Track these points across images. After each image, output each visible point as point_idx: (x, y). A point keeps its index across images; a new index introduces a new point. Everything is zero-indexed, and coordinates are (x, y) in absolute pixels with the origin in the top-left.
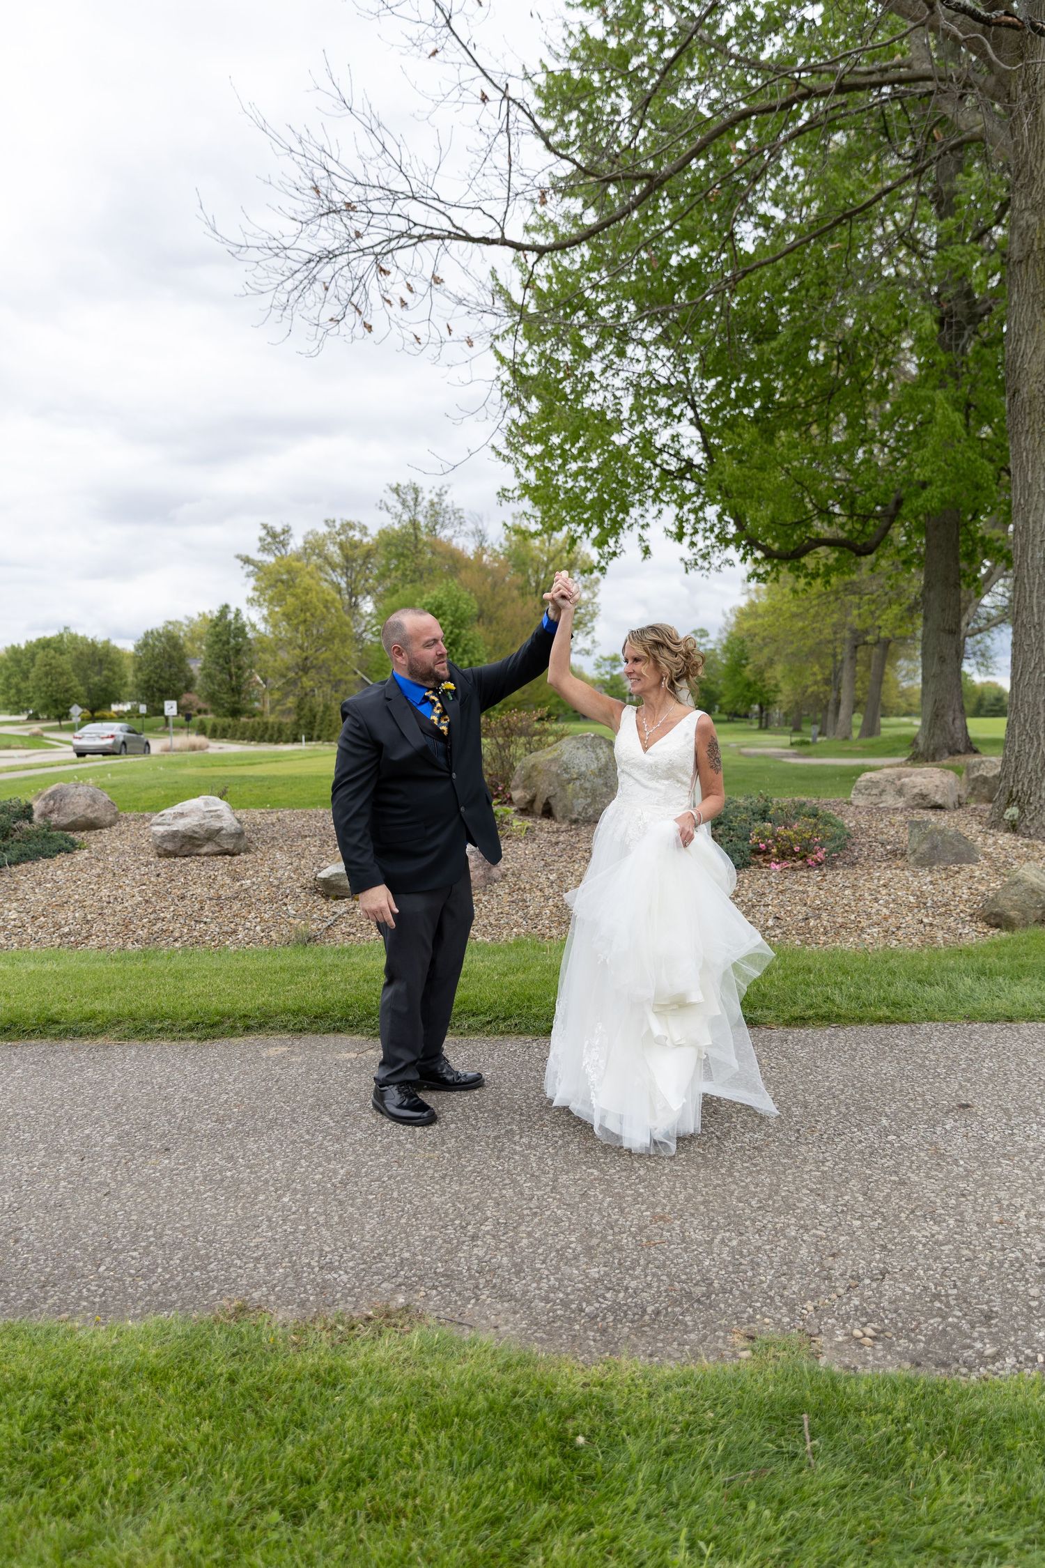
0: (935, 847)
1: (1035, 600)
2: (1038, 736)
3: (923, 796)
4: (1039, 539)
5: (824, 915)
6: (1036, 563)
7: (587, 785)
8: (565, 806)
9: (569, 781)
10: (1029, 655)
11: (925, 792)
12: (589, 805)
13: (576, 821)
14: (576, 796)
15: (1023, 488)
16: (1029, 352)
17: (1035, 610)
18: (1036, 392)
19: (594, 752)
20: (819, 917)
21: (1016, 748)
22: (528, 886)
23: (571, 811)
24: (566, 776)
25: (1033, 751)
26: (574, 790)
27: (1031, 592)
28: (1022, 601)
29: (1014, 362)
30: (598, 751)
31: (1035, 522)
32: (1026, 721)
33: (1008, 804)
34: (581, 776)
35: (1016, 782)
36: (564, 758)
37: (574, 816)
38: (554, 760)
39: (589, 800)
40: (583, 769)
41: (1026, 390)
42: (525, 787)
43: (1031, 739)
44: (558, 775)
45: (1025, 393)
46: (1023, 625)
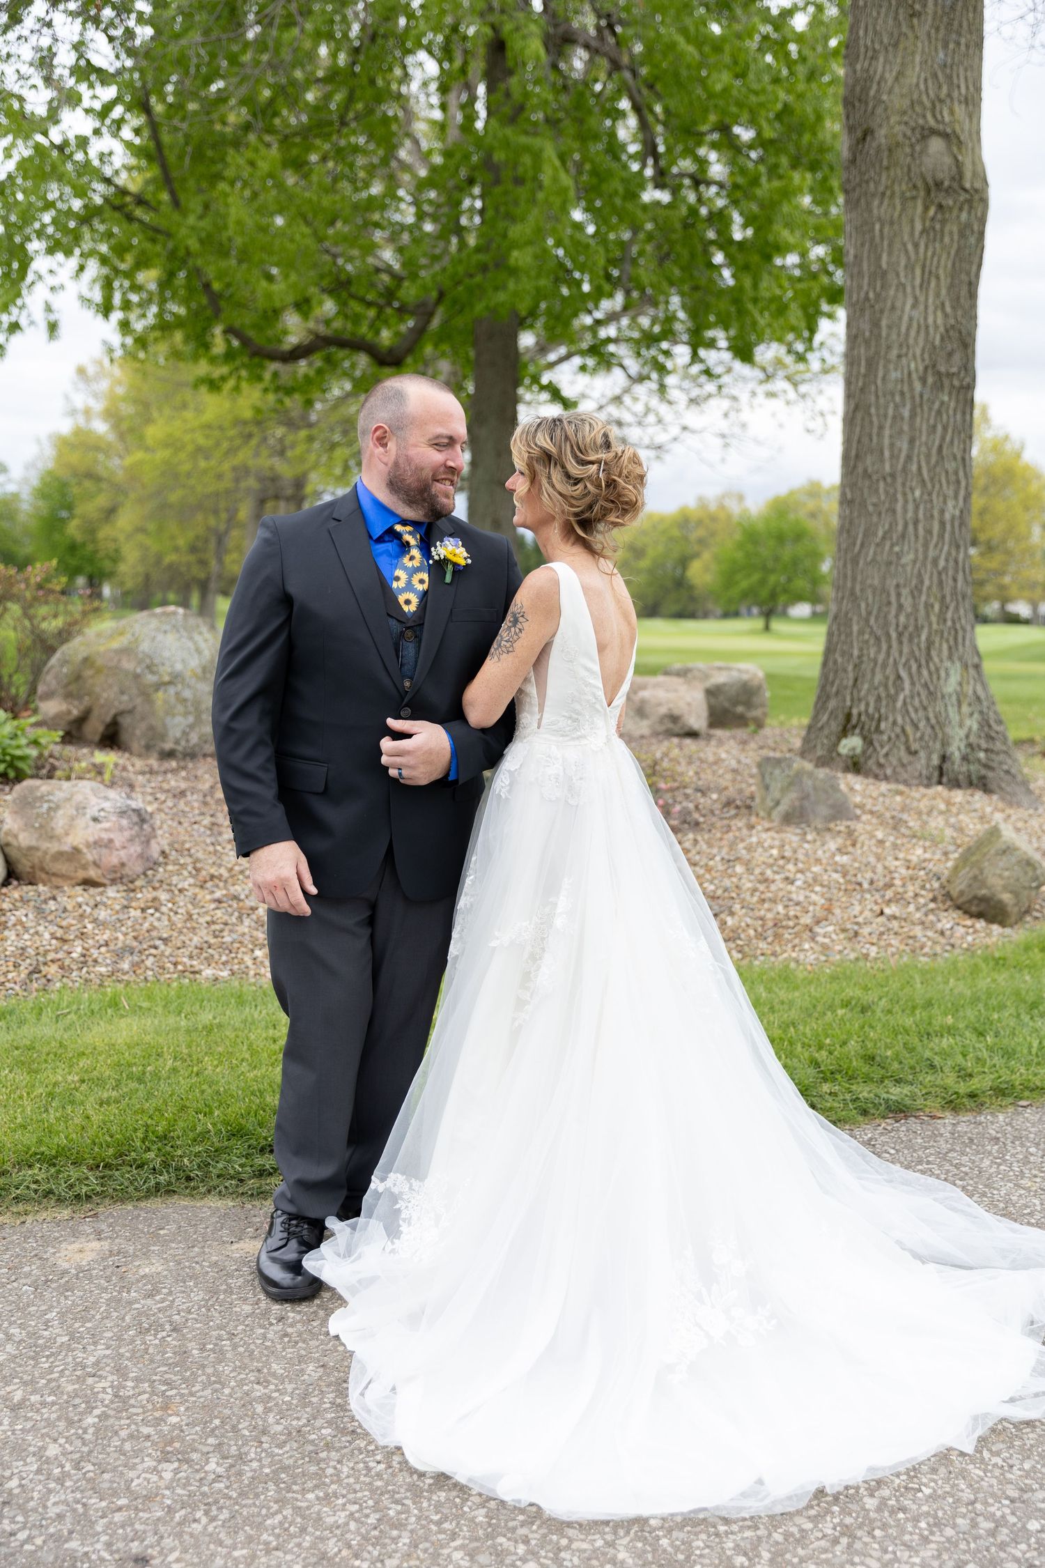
0: (805, 797)
1: (886, 441)
2: (888, 635)
3: (674, 718)
4: (895, 352)
5: (737, 907)
6: (890, 386)
7: (187, 694)
8: (151, 728)
9: (159, 686)
10: (875, 519)
11: (676, 712)
12: (192, 727)
13: (170, 755)
14: (170, 712)
15: (873, 277)
16: (890, 77)
17: (887, 454)
18: (900, 138)
19: (191, 638)
20: (732, 914)
21: (856, 652)
22: (223, 871)
23: (163, 737)
24: (151, 678)
25: (881, 657)
26: (166, 702)
27: (881, 428)
28: (865, 440)
29: (865, 90)
30: (197, 637)
31: (889, 327)
32: (869, 613)
33: (845, 732)
34: (175, 679)
35: (856, 700)
36: (145, 646)
37: (168, 746)
38: (126, 651)
39: (191, 719)
40: (179, 667)
41: (883, 132)
42: (68, 696)
43: (878, 639)
44: (137, 677)
45: (881, 134)
46: (866, 475)
